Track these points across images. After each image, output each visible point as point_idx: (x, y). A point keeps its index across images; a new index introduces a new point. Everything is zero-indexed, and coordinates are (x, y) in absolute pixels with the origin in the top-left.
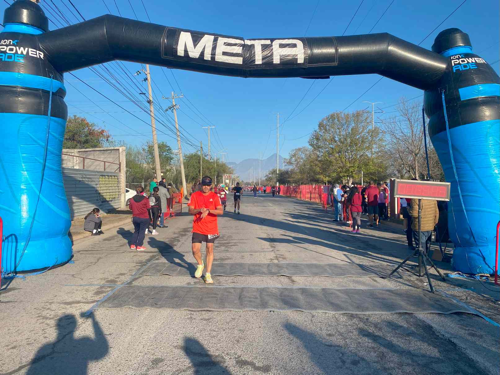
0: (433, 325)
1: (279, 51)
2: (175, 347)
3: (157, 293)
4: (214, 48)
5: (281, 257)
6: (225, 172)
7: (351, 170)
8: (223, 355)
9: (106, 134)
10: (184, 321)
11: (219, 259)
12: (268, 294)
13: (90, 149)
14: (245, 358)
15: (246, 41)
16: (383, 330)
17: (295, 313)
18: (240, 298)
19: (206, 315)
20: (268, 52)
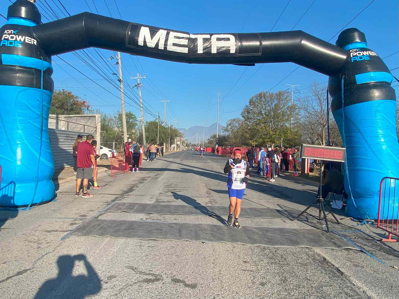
0: (326, 257)
1: (216, 43)
2: (126, 267)
3: (116, 226)
4: (166, 40)
5: (215, 201)
6: (176, 136)
7: (273, 136)
8: (162, 274)
9: (86, 104)
10: (135, 248)
11: (166, 202)
12: (201, 229)
13: (74, 116)
14: (179, 277)
15: (191, 35)
16: (287, 260)
17: (220, 244)
18: (180, 231)
19: (152, 243)
20: (208, 44)
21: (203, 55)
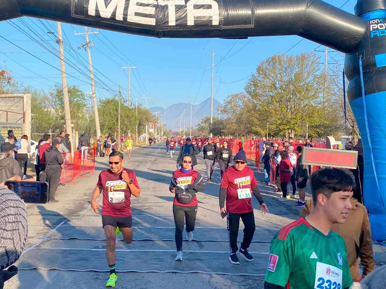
1: (193, 12)
4: (126, 8)
7: (292, 122)
15: (159, 1)
20: (182, 13)
21: (176, 28)
